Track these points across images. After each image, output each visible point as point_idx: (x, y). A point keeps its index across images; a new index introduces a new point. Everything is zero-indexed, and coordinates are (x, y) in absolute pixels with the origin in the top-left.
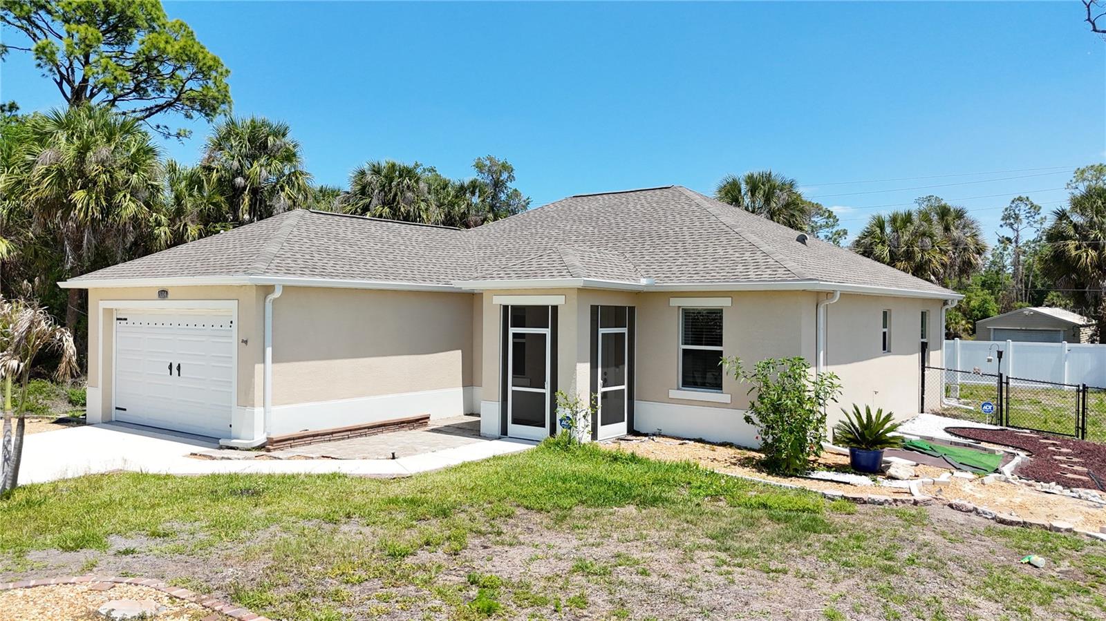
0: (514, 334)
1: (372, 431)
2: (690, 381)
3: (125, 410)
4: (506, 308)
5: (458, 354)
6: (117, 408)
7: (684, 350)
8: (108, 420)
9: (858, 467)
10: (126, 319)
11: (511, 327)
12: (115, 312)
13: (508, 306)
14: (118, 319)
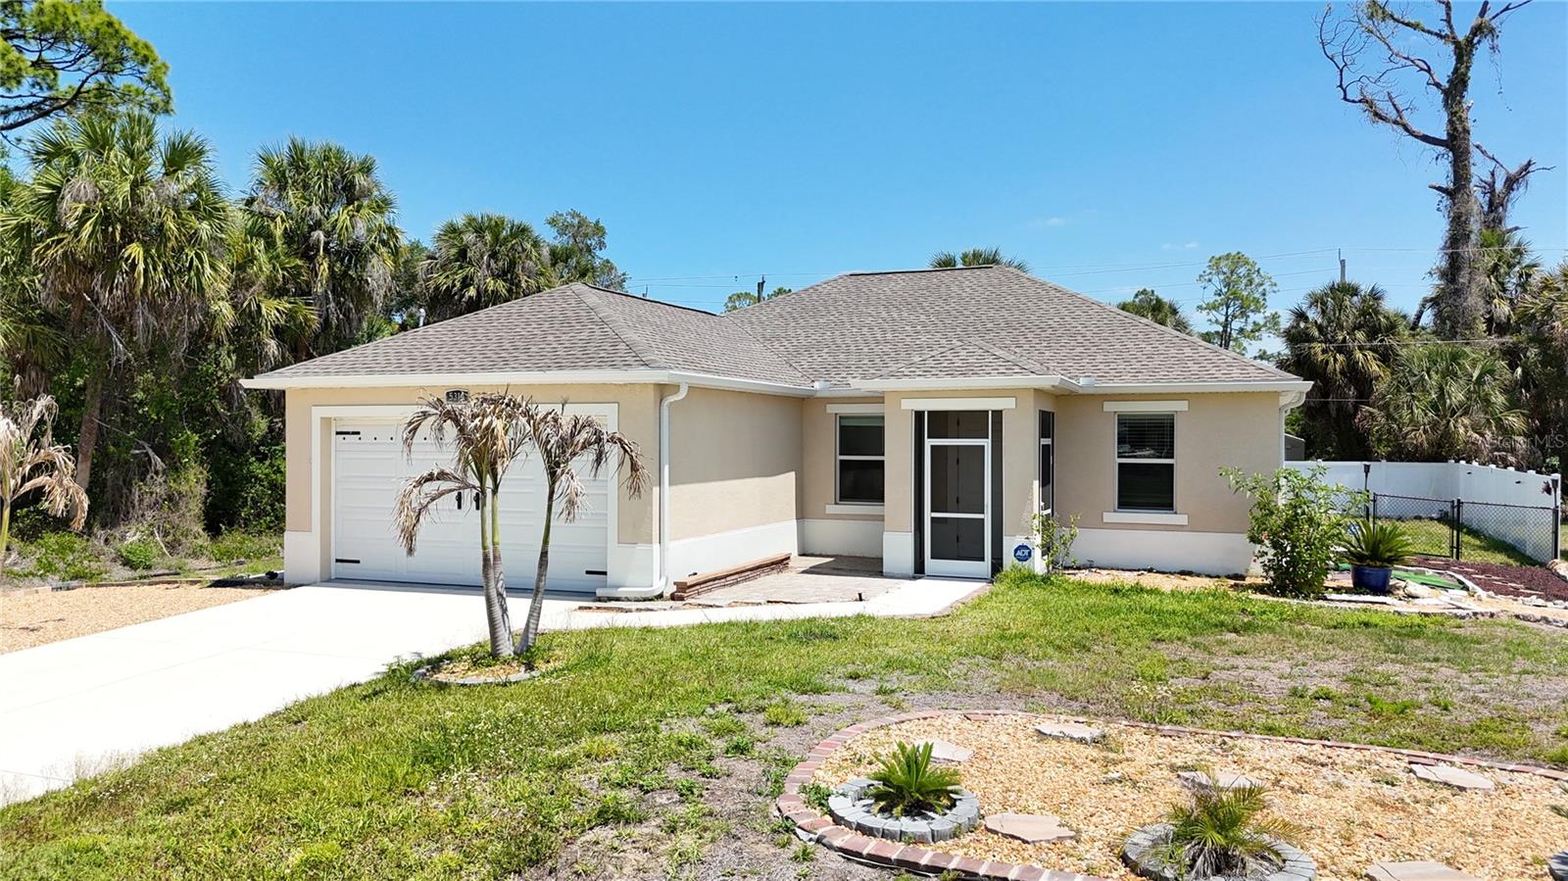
0: (932, 447)
1: (758, 572)
2: (1126, 501)
3: (358, 562)
4: (919, 415)
5: (790, 477)
6: (337, 561)
7: (1120, 464)
8: (327, 578)
9: (1362, 584)
10: (358, 433)
11: (929, 437)
12: (333, 422)
13: (924, 412)
14: (338, 433)
